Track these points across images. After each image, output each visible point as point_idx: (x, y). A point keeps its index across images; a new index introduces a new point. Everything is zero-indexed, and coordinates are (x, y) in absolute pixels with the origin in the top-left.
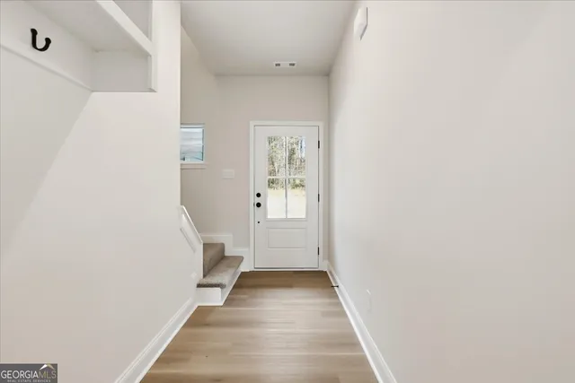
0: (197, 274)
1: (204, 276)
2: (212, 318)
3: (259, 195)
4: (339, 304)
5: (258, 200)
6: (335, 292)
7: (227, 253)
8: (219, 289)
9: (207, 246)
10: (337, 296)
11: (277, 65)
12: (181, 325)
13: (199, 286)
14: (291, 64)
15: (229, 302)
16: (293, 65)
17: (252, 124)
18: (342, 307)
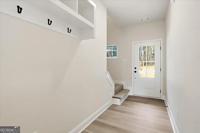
0: (113, 94)
1: (115, 94)
2: (116, 108)
3: (135, 68)
4: (168, 114)
5: (135, 70)
6: (166, 109)
7: (124, 88)
8: (119, 99)
9: (116, 85)
10: (167, 111)
11: (142, 20)
12: (107, 108)
13: (113, 97)
14: (147, 19)
15: (122, 104)
16: (148, 18)
17: (133, 43)
18: (168, 115)
